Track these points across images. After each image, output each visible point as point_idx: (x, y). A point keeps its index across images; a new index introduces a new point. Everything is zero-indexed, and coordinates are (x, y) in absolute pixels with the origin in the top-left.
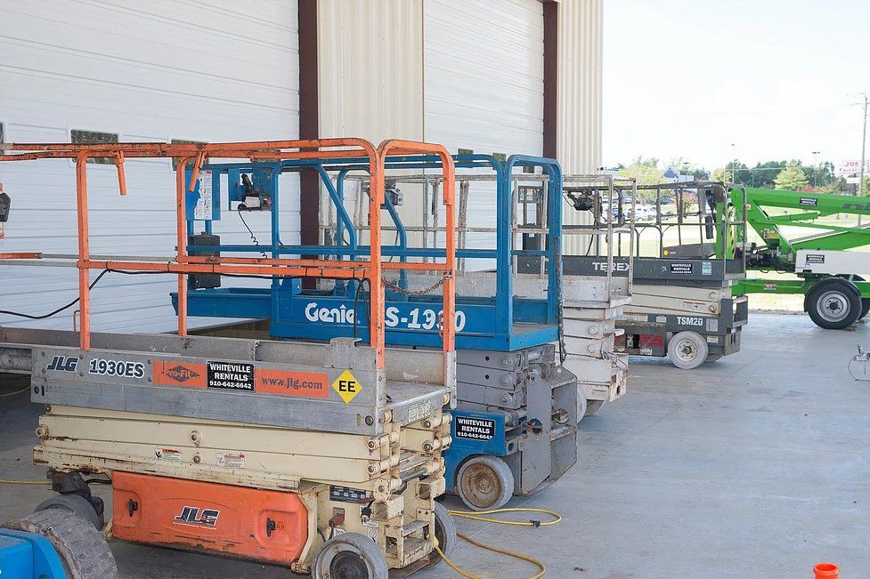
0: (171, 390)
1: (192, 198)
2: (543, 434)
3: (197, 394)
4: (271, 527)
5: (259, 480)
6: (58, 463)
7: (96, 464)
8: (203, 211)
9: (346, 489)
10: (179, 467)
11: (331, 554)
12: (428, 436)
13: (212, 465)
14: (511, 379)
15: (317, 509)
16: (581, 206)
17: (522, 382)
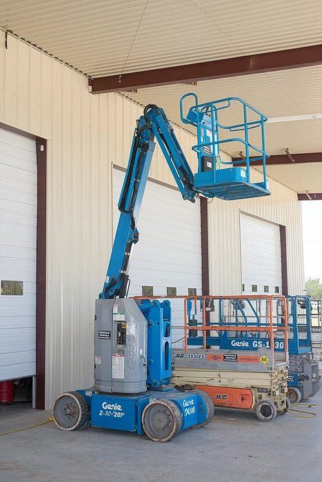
0: (213, 362)
1: (190, 308)
2: (310, 380)
3: (221, 363)
4: (243, 400)
5: (239, 386)
6: (178, 384)
7: (190, 384)
8: (192, 312)
9: (262, 389)
10: (215, 383)
11: (260, 406)
12: (283, 375)
13: (224, 382)
14: (299, 363)
15: (255, 394)
16: (303, 307)
17: (302, 364)
